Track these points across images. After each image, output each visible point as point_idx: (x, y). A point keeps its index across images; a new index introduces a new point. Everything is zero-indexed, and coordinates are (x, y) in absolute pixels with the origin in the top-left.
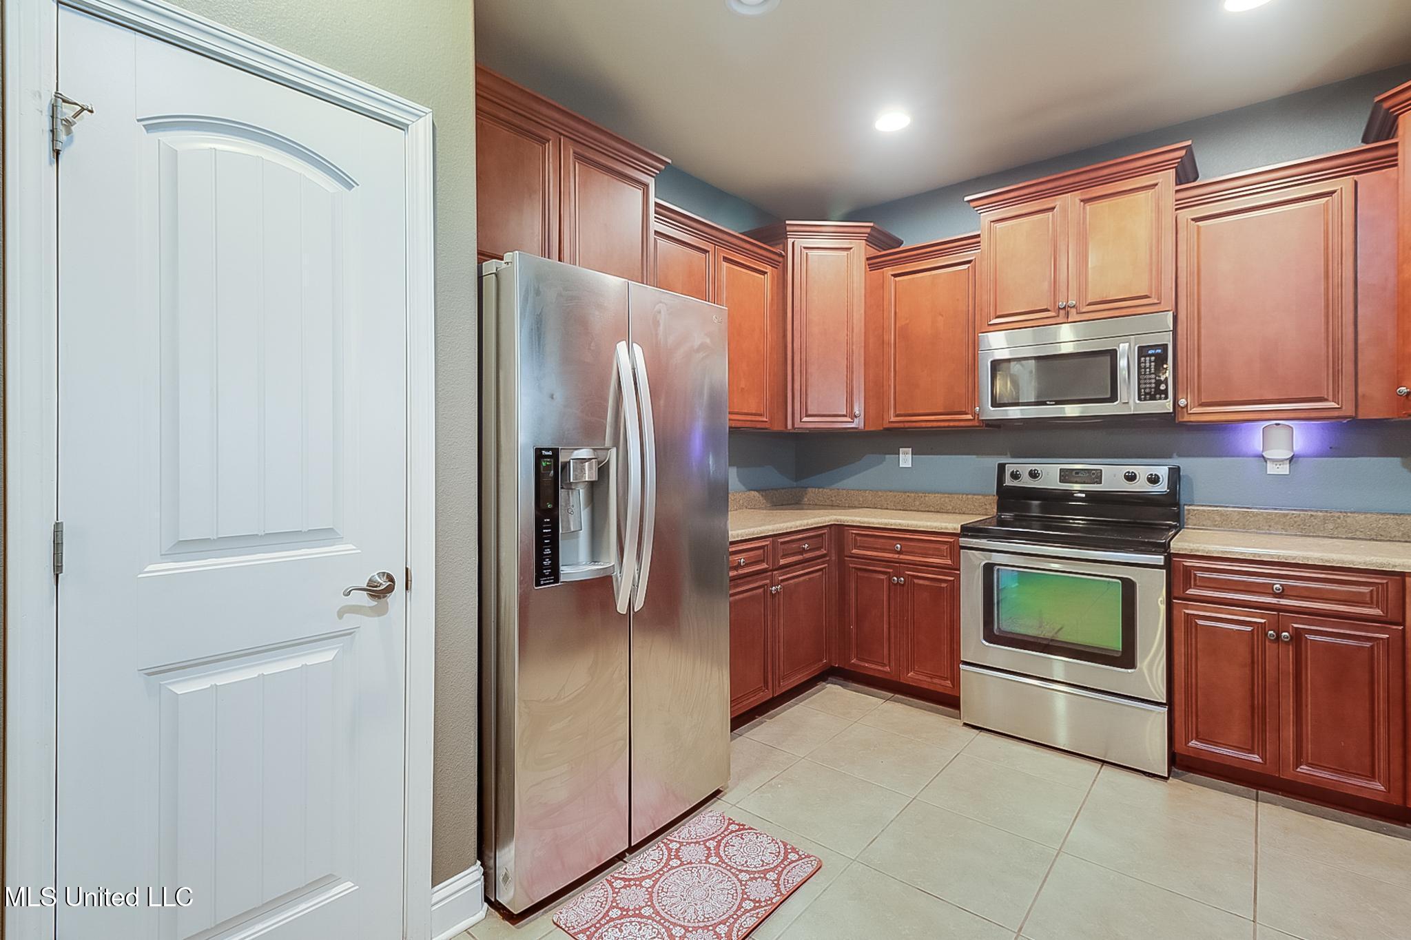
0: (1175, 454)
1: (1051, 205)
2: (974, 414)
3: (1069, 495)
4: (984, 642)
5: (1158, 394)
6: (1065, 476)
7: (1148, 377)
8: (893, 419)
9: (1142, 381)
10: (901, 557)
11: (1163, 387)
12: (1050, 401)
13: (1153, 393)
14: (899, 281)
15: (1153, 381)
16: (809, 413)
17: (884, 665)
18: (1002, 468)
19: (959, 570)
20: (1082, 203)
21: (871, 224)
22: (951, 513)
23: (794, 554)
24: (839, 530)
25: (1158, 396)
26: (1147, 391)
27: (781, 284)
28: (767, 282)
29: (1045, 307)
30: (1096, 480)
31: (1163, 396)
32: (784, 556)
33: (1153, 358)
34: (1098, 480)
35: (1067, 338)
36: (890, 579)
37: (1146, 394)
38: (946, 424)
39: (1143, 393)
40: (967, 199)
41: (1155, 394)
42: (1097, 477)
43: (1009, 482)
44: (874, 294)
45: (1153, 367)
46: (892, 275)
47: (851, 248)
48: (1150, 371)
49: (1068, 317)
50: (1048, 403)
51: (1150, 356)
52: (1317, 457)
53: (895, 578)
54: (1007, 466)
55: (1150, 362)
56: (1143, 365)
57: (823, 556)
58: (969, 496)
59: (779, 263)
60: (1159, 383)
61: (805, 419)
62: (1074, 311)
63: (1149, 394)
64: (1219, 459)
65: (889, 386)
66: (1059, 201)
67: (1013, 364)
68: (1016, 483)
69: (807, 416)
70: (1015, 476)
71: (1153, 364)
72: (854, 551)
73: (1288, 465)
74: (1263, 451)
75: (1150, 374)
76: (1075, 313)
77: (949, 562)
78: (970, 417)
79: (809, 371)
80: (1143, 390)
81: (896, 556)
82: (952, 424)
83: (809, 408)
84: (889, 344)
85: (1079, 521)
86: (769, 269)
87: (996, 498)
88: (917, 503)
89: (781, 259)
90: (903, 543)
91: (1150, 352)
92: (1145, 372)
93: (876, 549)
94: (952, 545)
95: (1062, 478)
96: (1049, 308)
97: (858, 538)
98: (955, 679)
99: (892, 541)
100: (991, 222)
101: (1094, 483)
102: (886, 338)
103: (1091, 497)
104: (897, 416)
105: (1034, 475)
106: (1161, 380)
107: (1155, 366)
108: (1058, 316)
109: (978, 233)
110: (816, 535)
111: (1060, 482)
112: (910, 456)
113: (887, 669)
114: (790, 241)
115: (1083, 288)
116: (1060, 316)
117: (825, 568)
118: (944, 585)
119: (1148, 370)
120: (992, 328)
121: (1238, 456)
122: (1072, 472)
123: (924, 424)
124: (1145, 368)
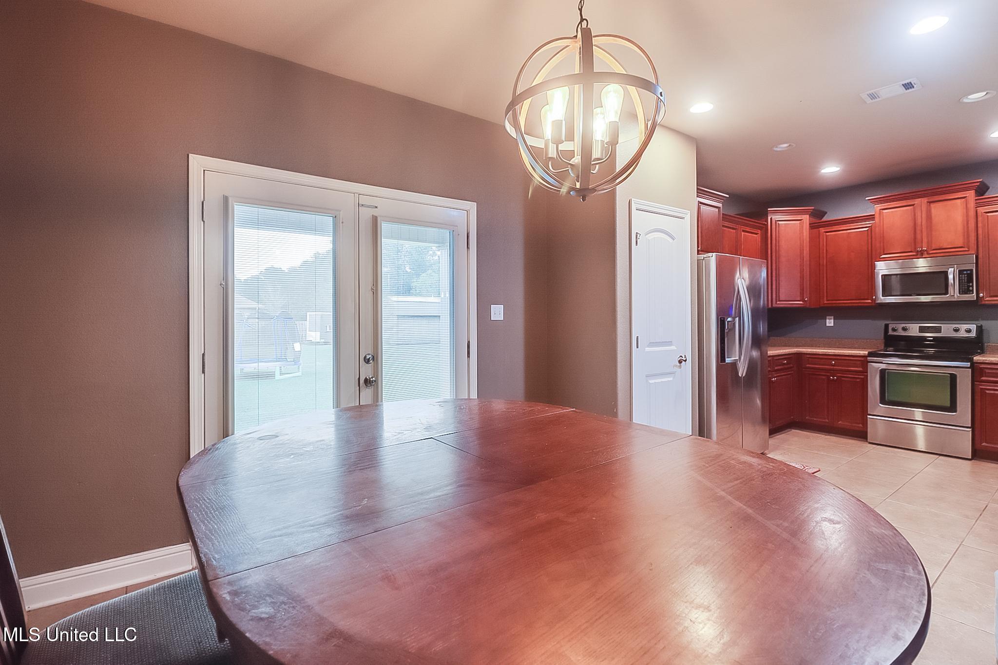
0: (980, 319)
1: (913, 203)
2: (872, 300)
3: (924, 339)
4: (880, 405)
5: (969, 291)
6: (922, 329)
7: (964, 283)
8: (825, 302)
9: (961, 286)
10: (835, 367)
11: (971, 288)
14: (829, 235)
15: (966, 285)
16: (781, 299)
17: (825, 419)
18: (887, 326)
19: (867, 372)
20: (928, 203)
21: (813, 208)
22: (857, 348)
23: (780, 365)
24: (799, 355)
25: (969, 293)
27: (765, 239)
28: (757, 237)
29: (910, 250)
31: (971, 292)
32: (777, 366)
33: (966, 275)
34: (939, 331)
35: (922, 265)
36: (828, 377)
38: (857, 305)
39: (961, 291)
40: (867, 199)
41: (967, 292)
43: (891, 333)
44: (814, 241)
46: (824, 232)
47: (802, 220)
48: (965, 281)
49: (922, 256)
53: (831, 378)
54: (890, 325)
56: (961, 278)
57: (791, 367)
58: (868, 340)
59: (764, 228)
61: (778, 303)
62: (925, 252)
63: (964, 291)
65: (824, 286)
66: (916, 202)
67: (892, 276)
68: (895, 333)
69: (779, 301)
70: (894, 330)
71: (966, 278)
72: (807, 366)
77: (861, 369)
78: (870, 301)
79: (780, 279)
81: (832, 367)
82: (860, 305)
83: (780, 297)
84: (823, 265)
86: (759, 232)
87: (884, 341)
88: (838, 344)
89: (764, 226)
90: (836, 361)
91: (964, 273)
93: (820, 365)
94: (864, 362)
95: (920, 330)
96: (913, 251)
97: (810, 359)
98: (865, 422)
99: (829, 361)
100: (880, 209)
101: (937, 333)
102: (821, 263)
103: (936, 339)
104: (828, 301)
105: (904, 329)
106: (970, 285)
108: (917, 255)
109: (873, 214)
110: (789, 356)
111: (919, 332)
112: (833, 320)
113: (827, 421)
114: (769, 218)
115: (929, 243)
116: (919, 255)
117: (792, 373)
118: (858, 380)
120: (882, 259)
122: (925, 328)
123: (843, 305)
124: (962, 280)
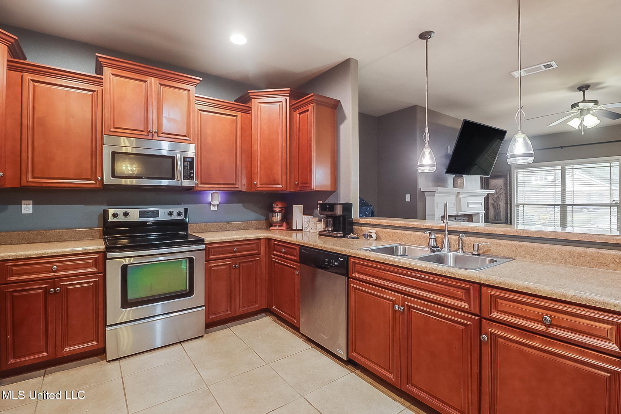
0: (183, 203)
1: (145, 80)
2: (97, 181)
3: (144, 223)
4: (123, 309)
5: (191, 178)
6: (142, 214)
7: (187, 170)
8: (31, 180)
9: (185, 172)
10: (57, 274)
11: (192, 175)
12: (145, 177)
13: (189, 177)
14: (38, 86)
15: (189, 172)
17: (42, 352)
18: (106, 211)
20: (159, 85)
21: (17, 38)
22: (67, 241)
25: (190, 179)
26: (187, 176)
29: (142, 129)
30: (156, 215)
31: (192, 179)
33: (189, 163)
34: (157, 215)
36: (47, 290)
37: (186, 178)
39: (185, 177)
40: (97, 54)
41: (189, 178)
42: (156, 214)
43: (111, 219)
45: (189, 166)
46: (31, 80)
48: (188, 168)
49: (153, 137)
50: (144, 178)
51: (188, 161)
52: (223, 204)
53: (52, 290)
54: (109, 210)
55: (188, 164)
56: (185, 165)
60: (191, 173)
62: (156, 134)
63: (187, 177)
64: (197, 205)
65: (28, 157)
66: (150, 79)
68: (115, 220)
70: (115, 216)
71: (189, 165)
72: (10, 278)
73: (217, 207)
74: (211, 202)
75: (188, 169)
76: (156, 136)
77: (95, 270)
78: (93, 182)
80: (185, 176)
81: (53, 274)
84: (27, 127)
85: (153, 236)
87: (102, 228)
90: (59, 264)
91: (187, 160)
92: (186, 168)
93: (32, 273)
95: (141, 215)
96: (144, 130)
97: (14, 268)
99: (47, 265)
100: (111, 74)
101: (155, 217)
103: (155, 223)
105: (126, 215)
106: (191, 172)
107: (190, 166)
108: (148, 135)
111: (140, 217)
112: (31, 206)
113: (45, 354)
115: (160, 125)
116: (149, 136)
118: (91, 284)
119: (187, 167)
121: (203, 204)
122: (145, 212)
124: (186, 166)
